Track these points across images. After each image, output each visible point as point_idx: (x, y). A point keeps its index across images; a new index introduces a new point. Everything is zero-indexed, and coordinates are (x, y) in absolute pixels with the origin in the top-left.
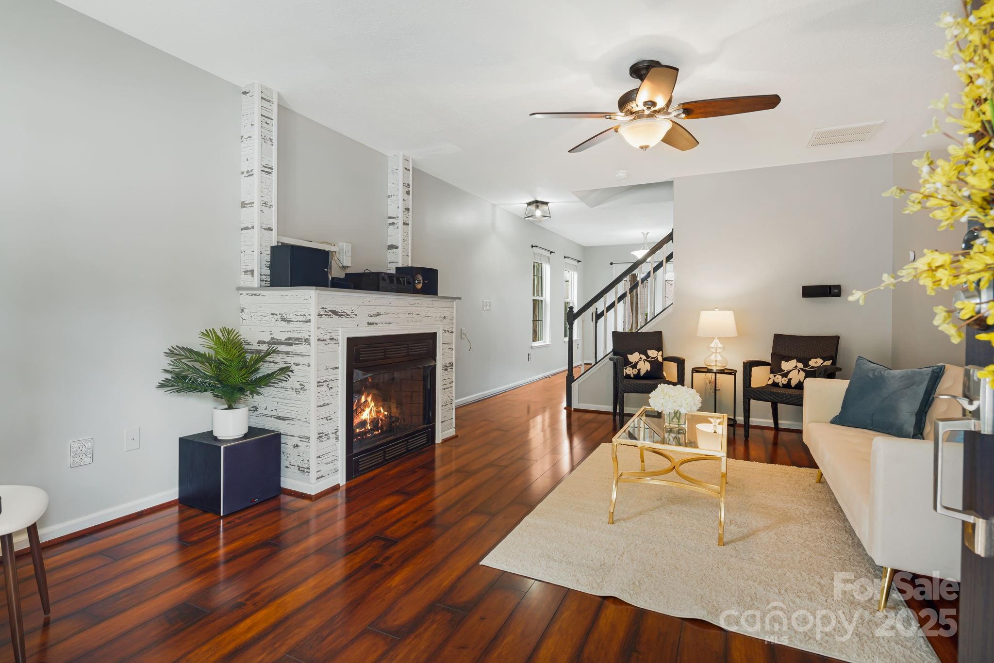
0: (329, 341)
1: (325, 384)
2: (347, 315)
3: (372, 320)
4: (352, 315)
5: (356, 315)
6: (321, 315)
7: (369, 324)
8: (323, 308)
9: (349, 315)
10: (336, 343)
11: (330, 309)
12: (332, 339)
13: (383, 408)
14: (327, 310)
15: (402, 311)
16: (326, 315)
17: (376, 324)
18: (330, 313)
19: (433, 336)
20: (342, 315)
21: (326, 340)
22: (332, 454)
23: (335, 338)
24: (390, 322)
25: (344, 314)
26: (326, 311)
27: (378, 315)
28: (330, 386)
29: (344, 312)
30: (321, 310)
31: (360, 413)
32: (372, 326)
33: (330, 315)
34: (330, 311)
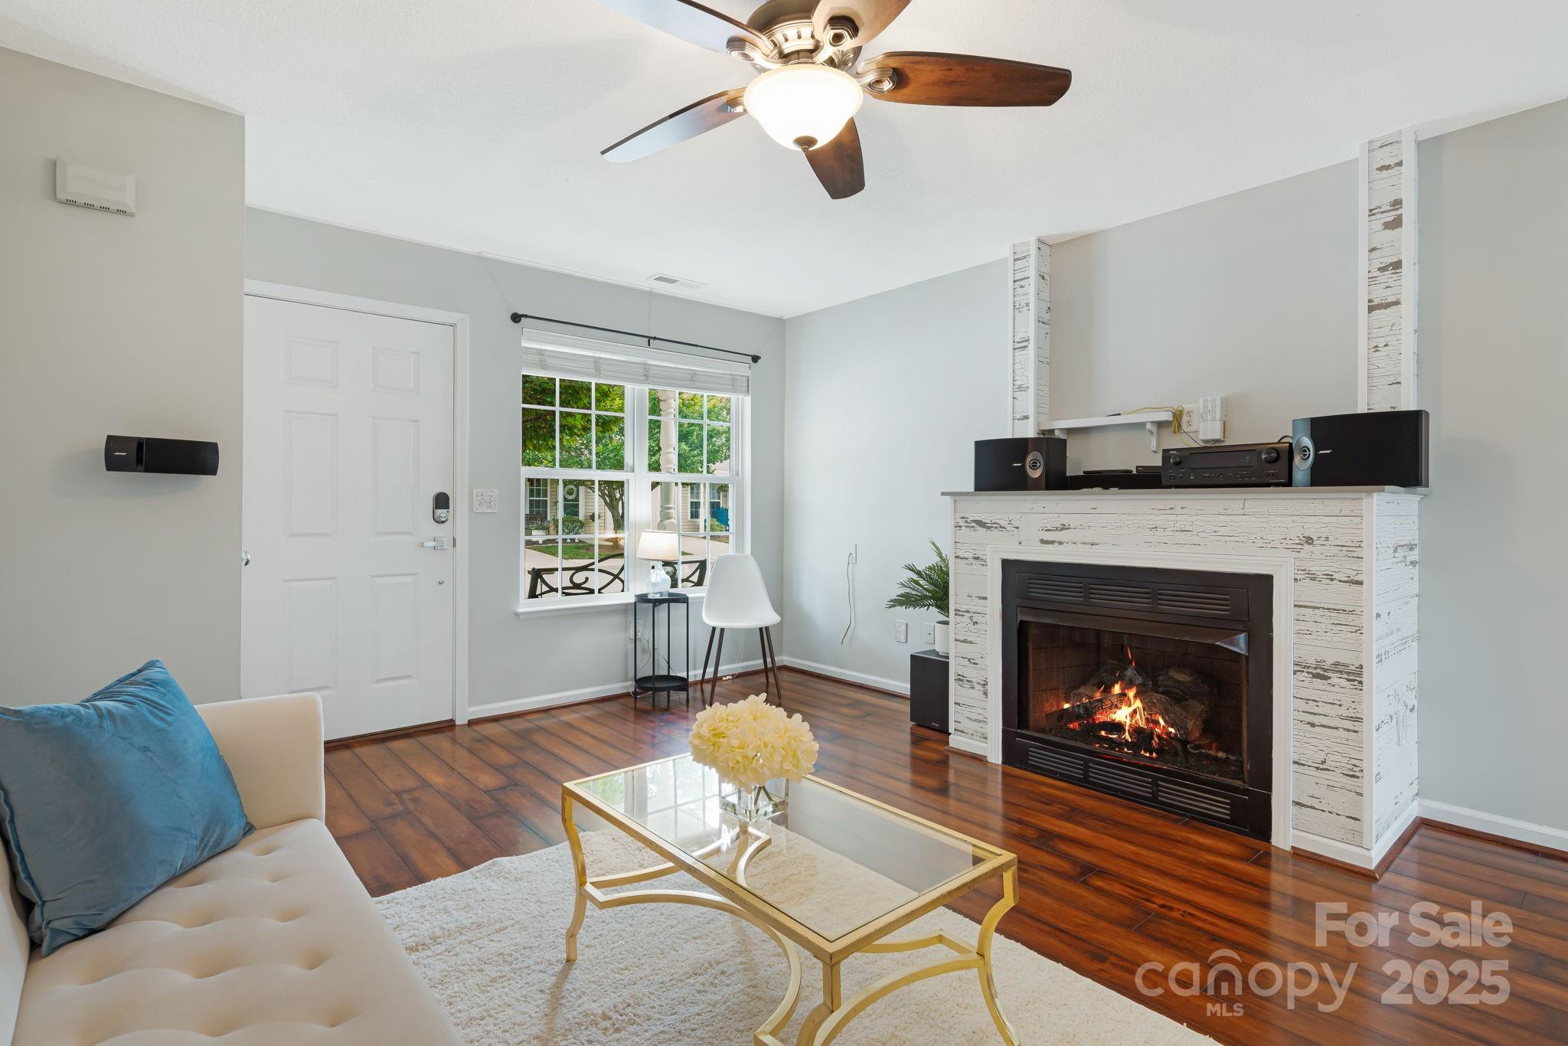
0: (972, 561)
1: (969, 615)
2: (1001, 527)
3: (1048, 536)
4: (1009, 528)
5: (1017, 528)
6: (960, 527)
7: (1043, 542)
8: (963, 518)
9: (1004, 528)
10: (982, 565)
11: (972, 519)
12: (977, 558)
13: (1163, 718)
14: (968, 520)
15: (1128, 522)
16: (967, 527)
17: (1060, 543)
18: (973, 524)
19: (1264, 583)
20: (992, 527)
21: (967, 559)
22: (979, 711)
23: (981, 557)
24: (1096, 541)
25: (995, 525)
26: (967, 522)
27: (1064, 528)
28: (975, 620)
29: (995, 523)
30: (960, 520)
31: (1110, 708)
32: (1051, 545)
33: (973, 527)
34: (973, 521)
